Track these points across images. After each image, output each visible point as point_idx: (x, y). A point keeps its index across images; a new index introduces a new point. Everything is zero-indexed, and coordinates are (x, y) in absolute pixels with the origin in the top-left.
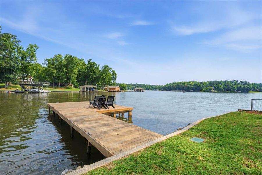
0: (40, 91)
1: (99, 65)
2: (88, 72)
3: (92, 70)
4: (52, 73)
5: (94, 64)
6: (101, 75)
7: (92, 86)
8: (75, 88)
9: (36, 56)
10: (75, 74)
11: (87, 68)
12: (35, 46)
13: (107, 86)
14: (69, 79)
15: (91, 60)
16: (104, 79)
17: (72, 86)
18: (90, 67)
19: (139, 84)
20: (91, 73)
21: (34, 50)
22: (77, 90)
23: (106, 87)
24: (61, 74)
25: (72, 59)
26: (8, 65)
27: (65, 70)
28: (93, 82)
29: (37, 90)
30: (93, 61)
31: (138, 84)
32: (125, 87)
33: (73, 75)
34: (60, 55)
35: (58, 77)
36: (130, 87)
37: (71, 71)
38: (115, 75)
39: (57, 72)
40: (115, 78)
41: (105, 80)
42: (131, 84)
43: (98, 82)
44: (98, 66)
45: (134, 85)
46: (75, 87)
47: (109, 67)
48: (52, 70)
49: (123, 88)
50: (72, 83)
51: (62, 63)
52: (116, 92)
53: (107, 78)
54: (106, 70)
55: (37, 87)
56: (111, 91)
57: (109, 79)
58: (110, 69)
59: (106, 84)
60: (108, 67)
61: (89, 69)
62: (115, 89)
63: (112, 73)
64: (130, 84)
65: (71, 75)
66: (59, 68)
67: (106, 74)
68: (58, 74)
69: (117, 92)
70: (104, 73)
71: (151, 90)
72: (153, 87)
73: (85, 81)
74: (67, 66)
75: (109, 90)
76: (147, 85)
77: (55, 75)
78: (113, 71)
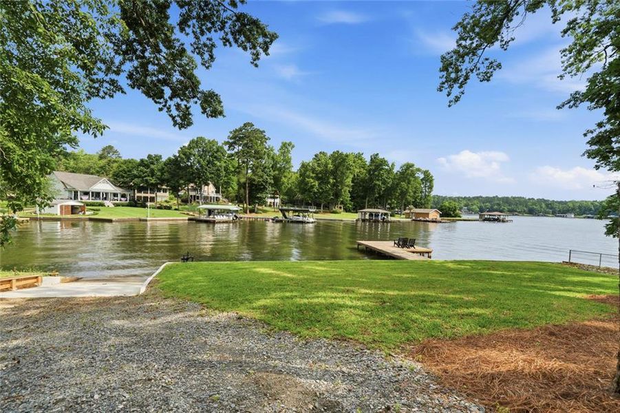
0: (305, 219)
1: (393, 165)
2: (371, 180)
3: (378, 176)
4: (312, 187)
5: (383, 162)
6: (397, 184)
7: (381, 211)
8: (347, 212)
9: (292, 162)
10: (347, 186)
11: (369, 171)
12: (290, 144)
13: (410, 209)
14: (337, 195)
15: (377, 154)
16: (403, 194)
17: (340, 208)
18: (374, 171)
19: (503, 199)
20: (377, 182)
21: (289, 151)
22: (351, 217)
23: (407, 211)
24: (326, 188)
25: (344, 160)
26: (261, 180)
27: (331, 181)
28: (381, 200)
29: (301, 219)
30: (381, 156)
31: (500, 196)
32: (455, 210)
33: (345, 188)
34: (323, 153)
35: (321, 193)
36: (474, 207)
37: (342, 183)
38: (431, 181)
39: (319, 184)
40: (431, 187)
41: (405, 194)
42: (477, 198)
43: (391, 200)
44: (390, 165)
45: (488, 200)
46: (347, 210)
47: (416, 166)
48: (312, 181)
49: (448, 212)
50: (342, 203)
51: (327, 167)
52: (429, 221)
53: (410, 191)
54: (408, 174)
55: (301, 214)
56: (419, 221)
57: (415, 192)
58: (419, 170)
59: (409, 203)
60: (413, 165)
61: (373, 174)
62: (427, 214)
63: (422, 176)
64: (473, 198)
65: (341, 190)
66: (322, 178)
67: (409, 183)
68: (321, 188)
69: (433, 222)
70: (404, 181)
71: (545, 214)
72: (556, 206)
73: (364, 198)
74: (334, 173)
75: (414, 218)
76: (533, 199)
77: (316, 191)
78: (426, 173)
